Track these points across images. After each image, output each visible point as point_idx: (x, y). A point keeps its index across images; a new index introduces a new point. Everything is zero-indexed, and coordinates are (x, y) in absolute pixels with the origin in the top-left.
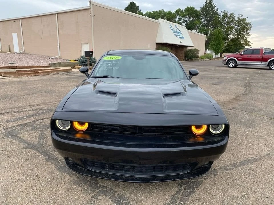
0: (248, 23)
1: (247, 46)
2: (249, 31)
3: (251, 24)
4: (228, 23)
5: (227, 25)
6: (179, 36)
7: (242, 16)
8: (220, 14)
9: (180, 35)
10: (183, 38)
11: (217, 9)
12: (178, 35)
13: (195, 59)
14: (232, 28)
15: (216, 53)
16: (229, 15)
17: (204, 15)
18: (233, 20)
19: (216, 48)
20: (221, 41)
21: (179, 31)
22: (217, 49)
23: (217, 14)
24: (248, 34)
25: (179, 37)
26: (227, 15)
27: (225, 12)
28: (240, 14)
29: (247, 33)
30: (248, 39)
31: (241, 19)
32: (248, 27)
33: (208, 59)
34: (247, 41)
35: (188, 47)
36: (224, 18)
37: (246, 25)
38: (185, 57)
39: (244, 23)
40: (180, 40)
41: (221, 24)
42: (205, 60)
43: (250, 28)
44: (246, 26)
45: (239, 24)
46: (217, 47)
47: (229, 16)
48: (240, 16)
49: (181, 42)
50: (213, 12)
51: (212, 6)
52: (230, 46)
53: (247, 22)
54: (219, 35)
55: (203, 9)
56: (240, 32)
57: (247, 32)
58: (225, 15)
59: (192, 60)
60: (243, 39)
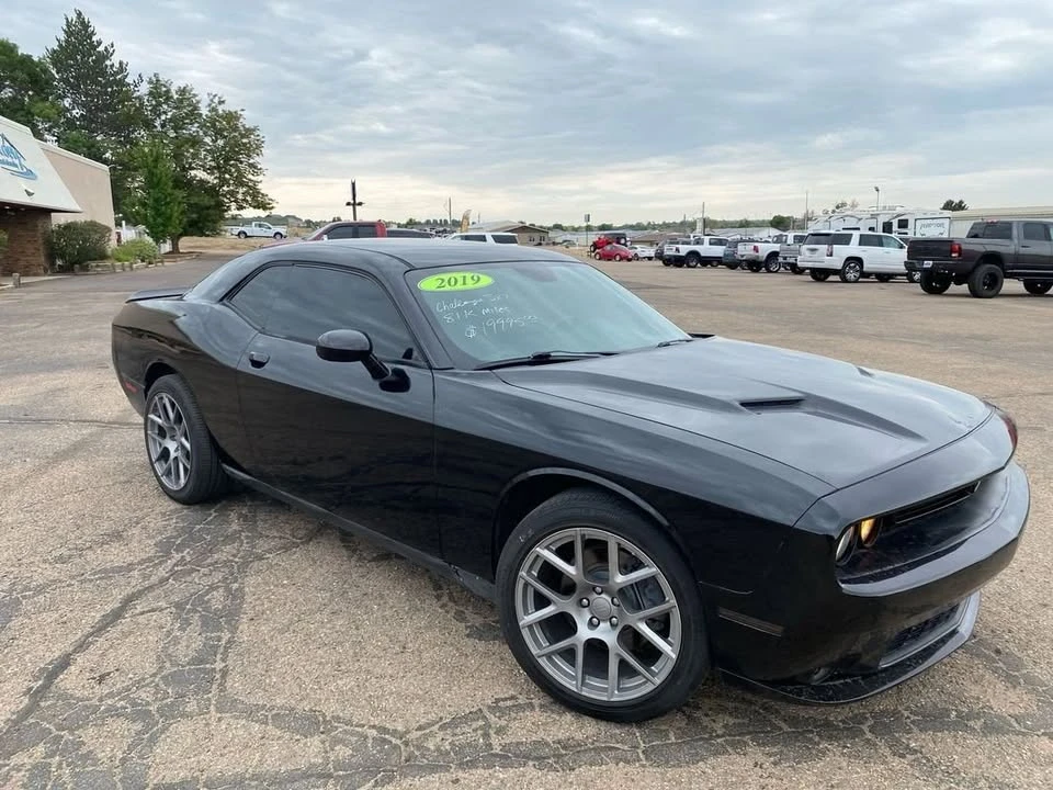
0: (248, 130)
1: (261, 210)
2: (255, 159)
3: (258, 133)
4: (177, 124)
5: (176, 129)
6: (15, 165)
7: (223, 102)
8: (136, 86)
9: (17, 162)
10: (29, 174)
11: (121, 63)
12: (8, 163)
13: (97, 266)
14: (195, 142)
15: (158, 237)
16: (174, 93)
17: (65, 81)
18: (194, 113)
19: (155, 220)
20: (169, 191)
21: (7, 144)
22: (159, 220)
23: (122, 83)
24: (255, 167)
25: (15, 169)
26: (168, 91)
27: (158, 81)
28: (215, 96)
29: (252, 166)
30: (259, 186)
31: (221, 112)
32: (249, 143)
33: (143, 261)
34: (259, 193)
35: (53, 214)
36: (159, 104)
37: (243, 136)
38: (51, 257)
39: (236, 129)
40: (24, 184)
41: (149, 125)
42: (134, 266)
43: (258, 147)
44: (244, 141)
45: (219, 133)
46: (158, 213)
47: (176, 97)
48: (216, 100)
49: (29, 194)
50: (103, 73)
51: (95, 48)
52: (202, 209)
53: (243, 126)
54: (156, 167)
55: (58, 57)
56: (227, 160)
57: (252, 161)
58: (159, 92)
59: (85, 269)
60: (242, 184)
